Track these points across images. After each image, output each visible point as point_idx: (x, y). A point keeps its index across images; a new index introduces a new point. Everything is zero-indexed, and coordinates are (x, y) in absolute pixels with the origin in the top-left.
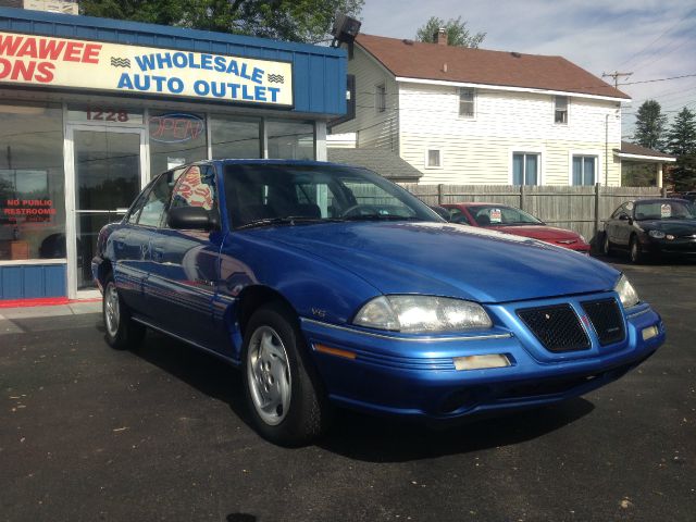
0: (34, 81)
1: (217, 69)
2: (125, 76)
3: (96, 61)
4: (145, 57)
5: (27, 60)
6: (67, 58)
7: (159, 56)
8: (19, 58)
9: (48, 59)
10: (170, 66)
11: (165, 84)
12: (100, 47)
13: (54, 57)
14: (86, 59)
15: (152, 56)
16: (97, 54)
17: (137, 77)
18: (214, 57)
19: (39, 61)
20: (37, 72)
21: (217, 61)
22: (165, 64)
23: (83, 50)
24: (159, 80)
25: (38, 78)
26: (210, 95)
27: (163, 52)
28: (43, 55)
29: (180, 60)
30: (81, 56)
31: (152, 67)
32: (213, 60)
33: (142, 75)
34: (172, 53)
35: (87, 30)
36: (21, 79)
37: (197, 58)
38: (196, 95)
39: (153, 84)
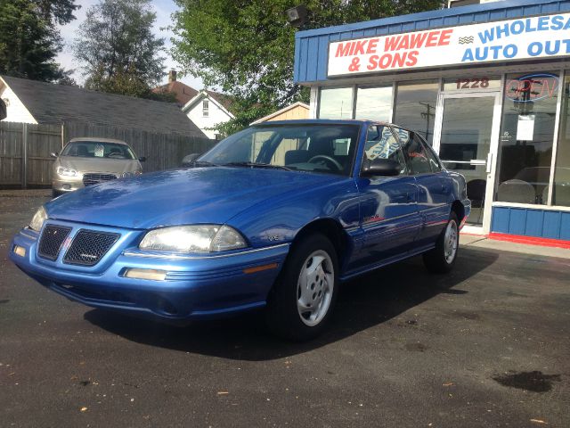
0: (405, 67)
1: (553, 28)
2: (469, 51)
3: (447, 43)
4: (486, 32)
5: (401, 52)
6: (428, 45)
7: (498, 28)
8: (398, 52)
9: (415, 49)
10: (507, 34)
11: (501, 52)
12: (451, 31)
13: (419, 46)
14: (441, 43)
15: (492, 30)
16: (448, 37)
17: (478, 50)
18: (551, 17)
19: (409, 51)
20: (407, 60)
21: (554, 21)
22: (503, 34)
23: (439, 36)
24: (496, 49)
25: (408, 64)
26: (543, 55)
27: (502, 24)
28: (412, 47)
29: (517, 28)
30: (437, 41)
31: (491, 39)
32: (550, 21)
33: (482, 47)
34: (510, 22)
35: (451, 19)
36: (397, 67)
37: (534, 21)
38: (530, 57)
39: (491, 53)
